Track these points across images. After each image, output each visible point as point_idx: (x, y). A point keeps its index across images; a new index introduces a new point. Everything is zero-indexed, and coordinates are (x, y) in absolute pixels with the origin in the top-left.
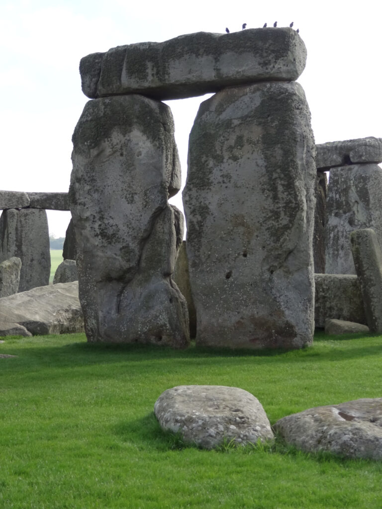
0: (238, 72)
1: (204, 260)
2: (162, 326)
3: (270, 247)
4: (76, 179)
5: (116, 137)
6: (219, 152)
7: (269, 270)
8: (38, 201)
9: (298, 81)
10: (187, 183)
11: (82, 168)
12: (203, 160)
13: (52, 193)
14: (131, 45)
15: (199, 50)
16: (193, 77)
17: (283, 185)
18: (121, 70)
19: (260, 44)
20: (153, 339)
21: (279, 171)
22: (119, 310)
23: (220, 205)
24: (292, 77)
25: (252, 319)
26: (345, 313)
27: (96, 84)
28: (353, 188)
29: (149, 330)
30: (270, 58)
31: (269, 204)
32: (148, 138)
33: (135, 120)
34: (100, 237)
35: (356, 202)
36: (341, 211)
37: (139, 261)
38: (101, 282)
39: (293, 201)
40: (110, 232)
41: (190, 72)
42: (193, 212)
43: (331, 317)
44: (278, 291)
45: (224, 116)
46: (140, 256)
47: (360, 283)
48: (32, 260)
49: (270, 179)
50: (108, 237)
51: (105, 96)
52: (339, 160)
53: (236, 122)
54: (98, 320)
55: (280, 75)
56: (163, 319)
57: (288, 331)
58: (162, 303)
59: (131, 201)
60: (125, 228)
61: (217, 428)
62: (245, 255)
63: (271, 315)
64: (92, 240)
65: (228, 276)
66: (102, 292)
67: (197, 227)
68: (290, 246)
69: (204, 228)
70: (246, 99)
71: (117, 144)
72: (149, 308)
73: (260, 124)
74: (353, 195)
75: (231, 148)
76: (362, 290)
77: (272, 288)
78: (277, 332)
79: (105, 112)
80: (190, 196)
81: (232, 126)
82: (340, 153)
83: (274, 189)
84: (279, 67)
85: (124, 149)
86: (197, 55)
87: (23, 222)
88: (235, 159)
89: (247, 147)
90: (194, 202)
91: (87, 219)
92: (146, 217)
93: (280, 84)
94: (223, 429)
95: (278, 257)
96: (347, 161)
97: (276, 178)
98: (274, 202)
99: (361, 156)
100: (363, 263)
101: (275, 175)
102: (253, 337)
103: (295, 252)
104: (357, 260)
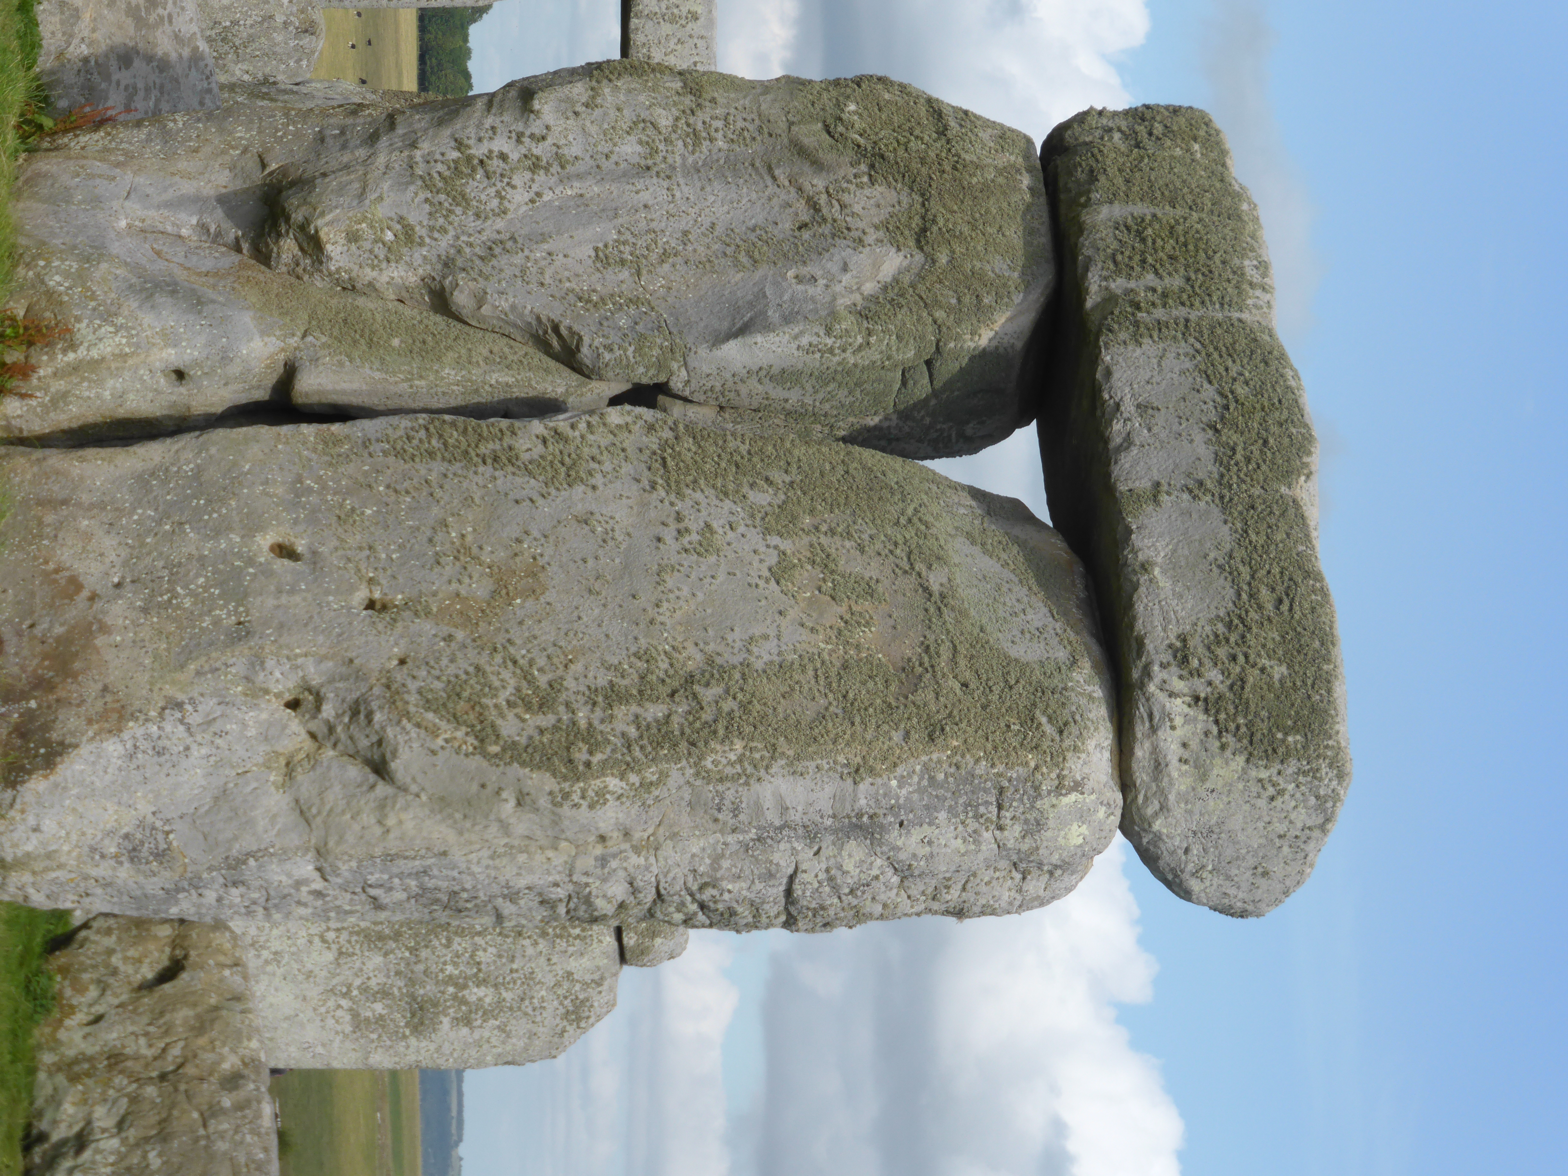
0: (1148, 567)
1: (349, 470)
2: (66, 334)
3: (401, 678)
5: (873, 201)
6: (806, 522)
15: (1237, 429)
16: (1124, 422)
17: (666, 720)
21: (729, 705)
23: (585, 521)
31: (588, 676)
34: (454, 155)
38: (265, 166)
40: (476, 189)
41: (1143, 408)
44: (209, 721)
45: (963, 550)
50: (455, 182)
53: (934, 577)
56: (98, 340)
57: (30, 755)
58: (170, 335)
59: (604, 259)
60: (489, 235)
62: (370, 602)
65: (279, 547)
68: (407, 758)
70: (1038, 618)
71: (845, 206)
72: (146, 294)
73: (928, 653)
75: (823, 559)
77: (221, 696)
78: (28, 716)
79: (979, 167)
81: (919, 566)
83: (648, 693)
85: (827, 230)
86: (1214, 426)
88: (781, 573)
89: (831, 610)
92: (533, 300)
95: (358, 712)
97: (694, 696)
98: (596, 691)
101: (709, 694)
103: (382, 789)
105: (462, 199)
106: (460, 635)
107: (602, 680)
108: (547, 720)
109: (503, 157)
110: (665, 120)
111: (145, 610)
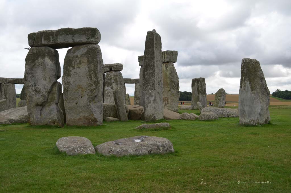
0: (80, 41)
1: (69, 99)
2: (55, 120)
3: (89, 95)
4: (26, 73)
5: (40, 60)
6: (74, 65)
7: (89, 102)
8: (12, 81)
9: (98, 44)
10: (63, 75)
11: (29, 69)
12: (69, 68)
13: (17, 79)
14: (45, 31)
15: (67, 33)
16: (65, 42)
17: (94, 76)
18: (42, 38)
19: (87, 32)
20: (52, 124)
21: (92, 71)
22: (41, 115)
23: (74, 82)
24: (97, 43)
25: (84, 117)
26: (111, 115)
27: (33, 42)
28: (113, 78)
29: (51, 121)
30: (90, 37)
31: (89, 81)
32: (51, 60)
33: (46, 55)
34: (34, 92)
35: (114, 82)
36: (109, 85)
37: (47, 99)
38: (35, 106)
39: (97, 81)
40: (38, 90)
41: (64, 40)
42: (65, 84)
43: (107, 116)
44: (92, 108)
45: (75, 54)
46: (48, 98)
47: (116, 106)
48: (10, 100)
49: (90, 74)
50: (37, 91)
51: (36, 46)
52: (109, 70)
53: (79, 56)
54: (34, 118)
55: (93, 42)
56: (55, 117)
57: (95, 120)
58: (55, 112)
59: (45, 80)
60: (43, 89)
61: (77, 149)
62: (82, 97)
63: (90, 116)
64: (31, 92)
65: (76, 104)
66: (35, 109)
67: (67, 89)
68: (96, 94)
69: (69, 89)
70: (82, 49)
71: (40, 62)
72: (51, 114)
73: (87, 57)
74: (113, 80)
75: (77, 64)
76: (117, 108)
77: (90, 107)
78: (91, 121)
79: (36, 52)
80: (64, 79)
81: (78, 57)
82: (109, 68)
83: (91, 77)
84: (93, 40)
85: (43, 63)
86: (67, 35)
87: (7, 88)
88: (79, 67)
89: (82, 64)
90: (65, 81)
91: (30, 86)
92: (50, 86)
93: (93, 45)
94: (79, 149)
95: (92, 98)
96: (111, 70)
97: (91, 74)
98: (91, 81)
99: (115, 69)
100: (117, 100)
101: (91, 73)
102: (84, 123)
103: (97, 96)
104: (115, 99)
105: (39, 91)
106: (85, 91)
107: (90, 81)
108: (93, 85)
109: (35, 88)
110: (31, 76)
111: (82, 113)
